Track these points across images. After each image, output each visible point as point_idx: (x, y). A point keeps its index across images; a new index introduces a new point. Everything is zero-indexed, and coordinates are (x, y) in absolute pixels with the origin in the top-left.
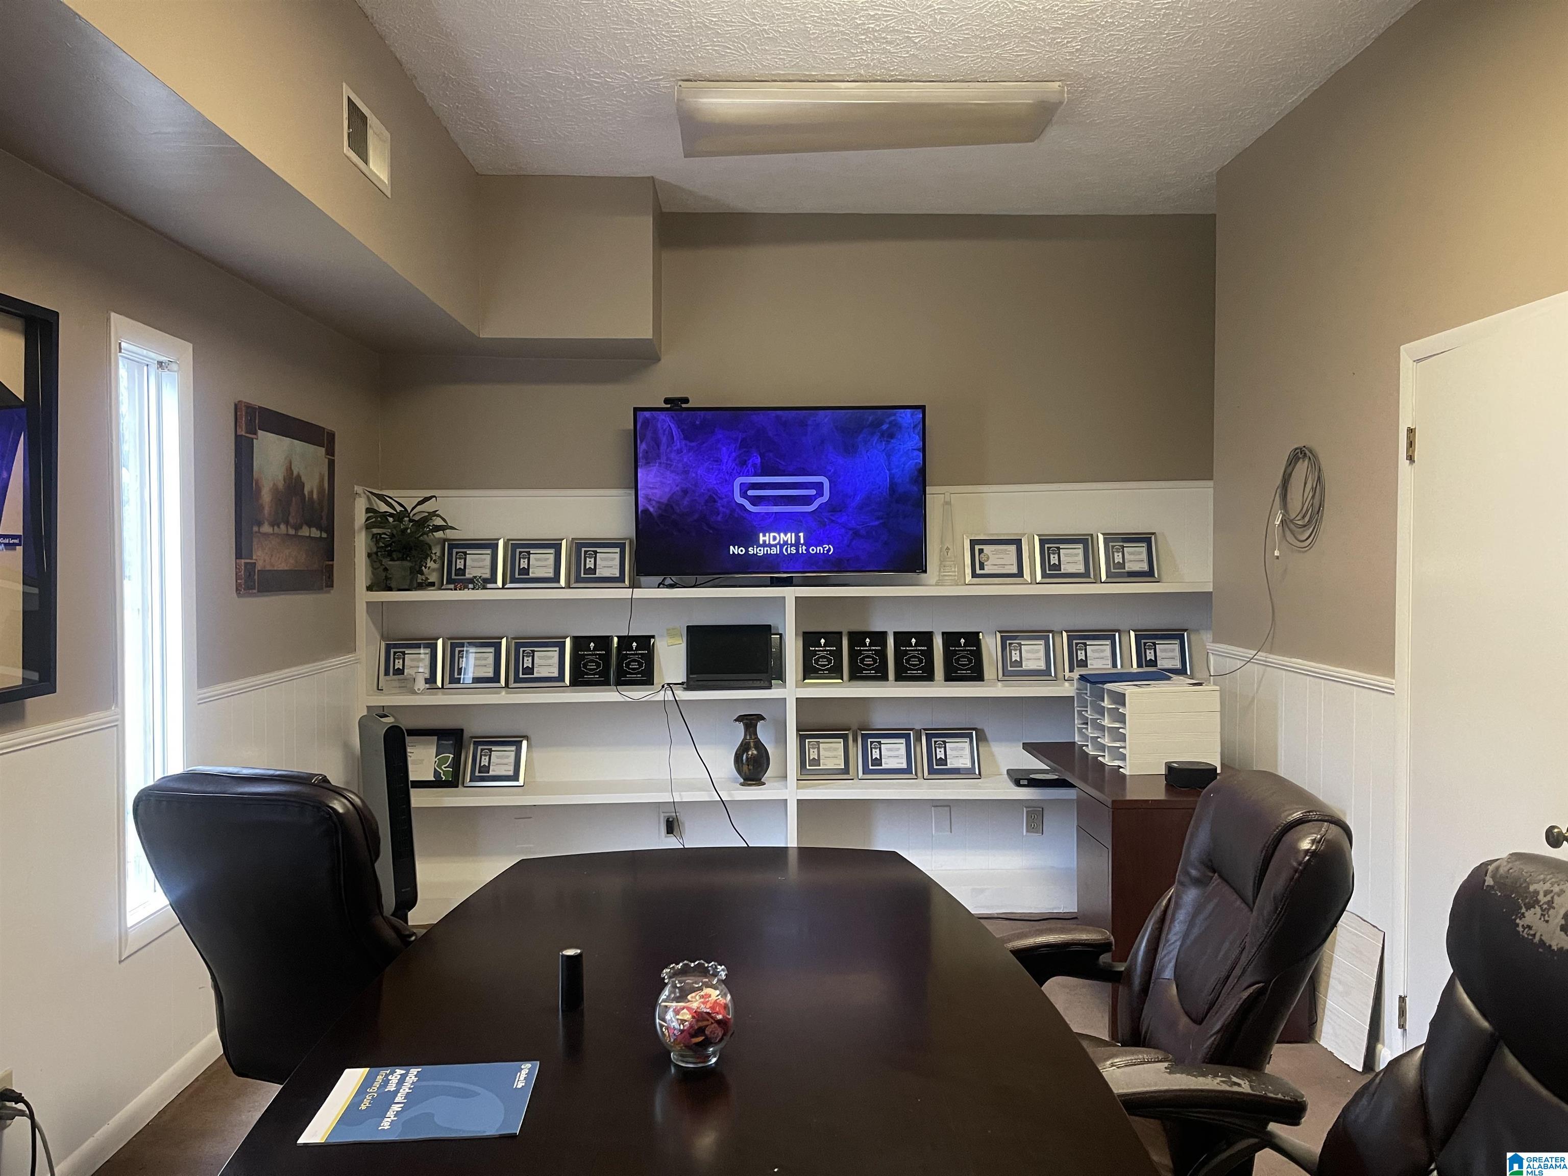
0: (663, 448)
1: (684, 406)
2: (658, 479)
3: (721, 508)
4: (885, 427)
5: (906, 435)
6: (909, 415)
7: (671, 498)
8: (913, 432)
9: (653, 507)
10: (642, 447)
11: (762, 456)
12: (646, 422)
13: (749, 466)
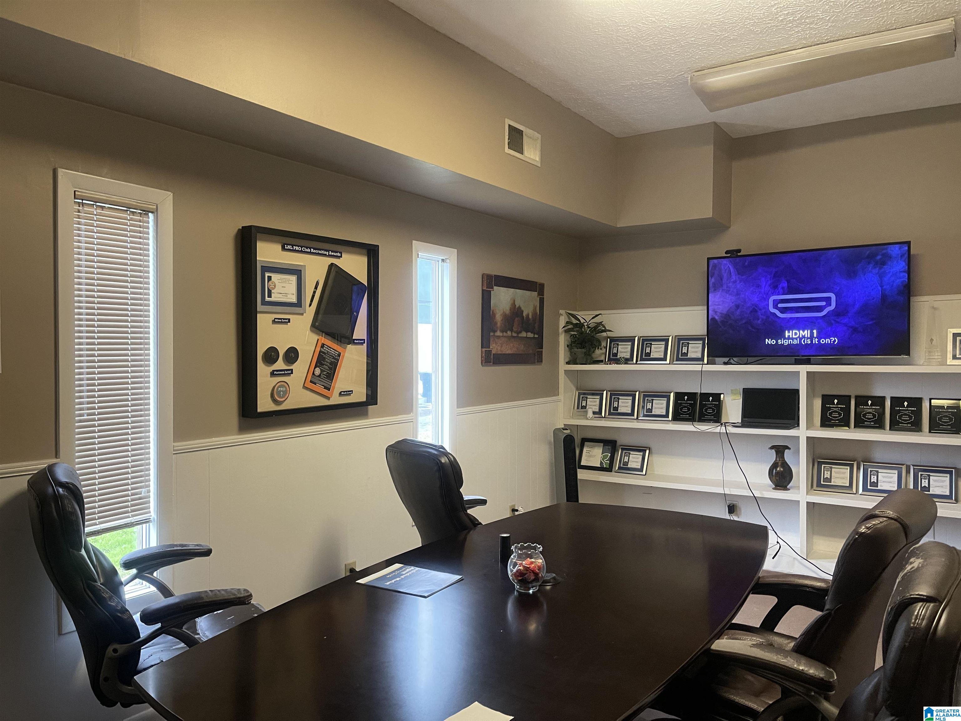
0: (725, 280)
1: (739, 254)
2: (721, 299)
3: (760, 316)
4: (879, 257)
5: (895, 262)
6: (897, 249)
7: (728, 311)
8: (901, 259)
9: (718, 316)
10: (712, 281)
11: (788, 282)
12: (715, 266)
13: (779, 289)
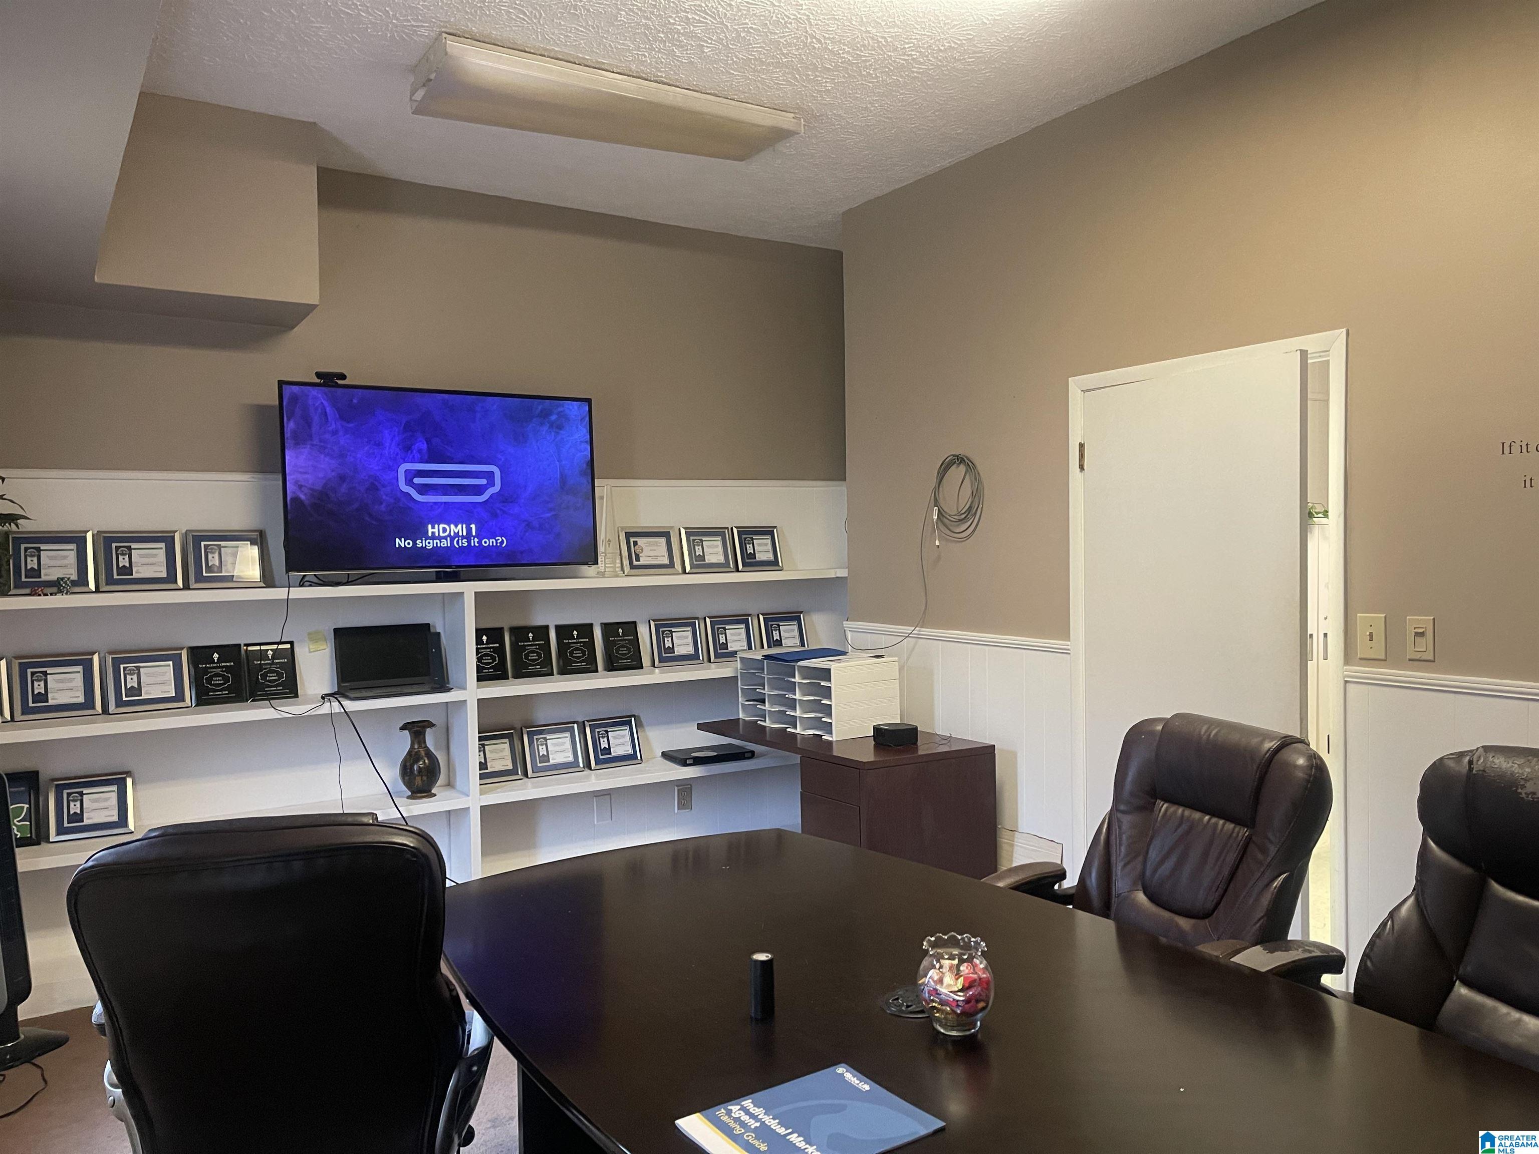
0: (315, 428)
2: (311, 463)
3: (384, 497)
4: (553, 417)
5: (574, 428)
6: (576, 407)
7: (325, 484)
8: (581, 424)
9: (305, 494)
10: (290, 426)
11: (428, 441)
12: (294, 399)
13: (415, 451)
